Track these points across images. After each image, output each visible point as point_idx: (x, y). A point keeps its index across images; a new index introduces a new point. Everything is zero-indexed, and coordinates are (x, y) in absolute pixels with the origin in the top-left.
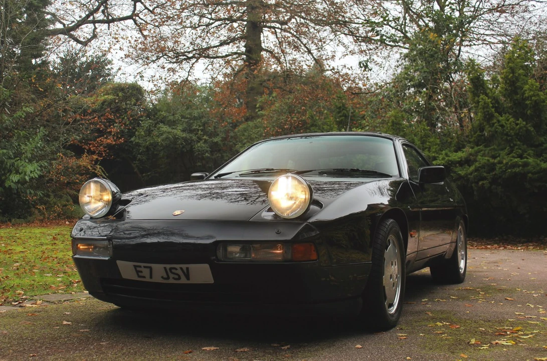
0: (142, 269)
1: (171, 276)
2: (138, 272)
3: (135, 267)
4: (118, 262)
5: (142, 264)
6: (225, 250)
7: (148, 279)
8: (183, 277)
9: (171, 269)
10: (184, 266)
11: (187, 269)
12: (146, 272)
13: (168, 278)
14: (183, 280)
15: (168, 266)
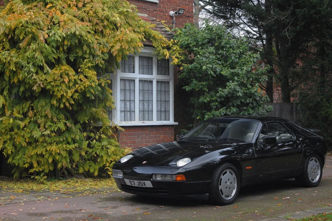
0: (131, 182)
1: (140, 184)
2: (131, 183)
3: (129, 181)
4: (125, 179)
5: (131, 180)
6: (156, 176)
7: (134, 185)
8: (143, 185)
9: (140, 182)
10: (143, 181)
11: (144, 182)
12: (133, 183)
13: (139, 185)
14: (144, 186)
15: (139, 181)
